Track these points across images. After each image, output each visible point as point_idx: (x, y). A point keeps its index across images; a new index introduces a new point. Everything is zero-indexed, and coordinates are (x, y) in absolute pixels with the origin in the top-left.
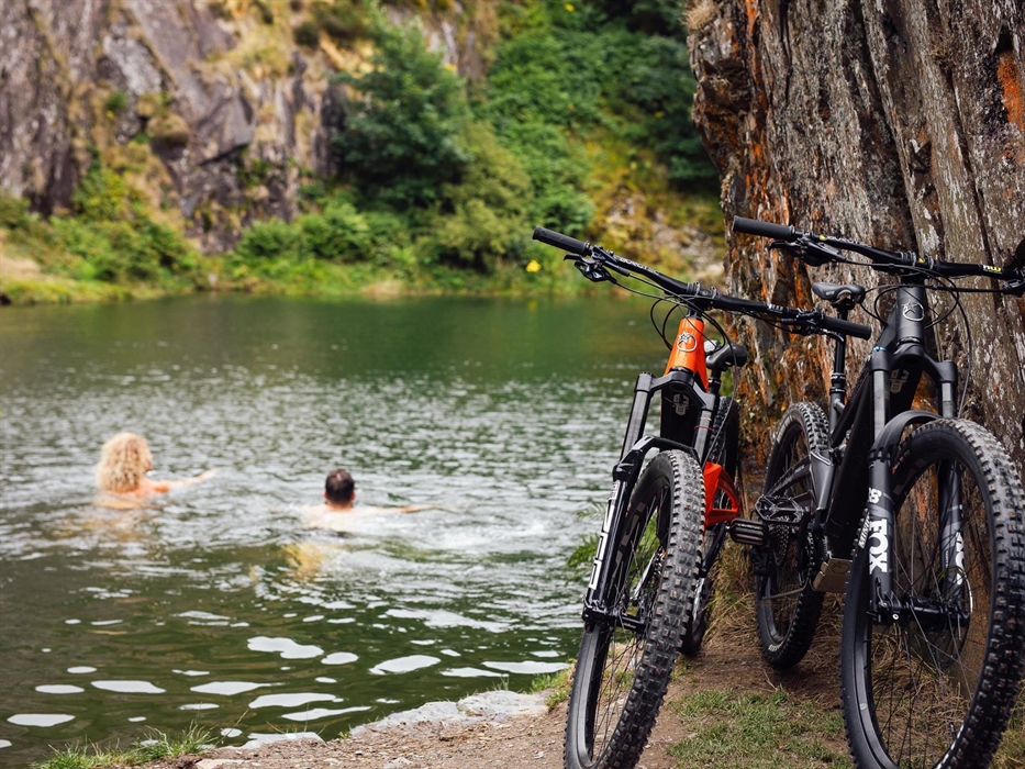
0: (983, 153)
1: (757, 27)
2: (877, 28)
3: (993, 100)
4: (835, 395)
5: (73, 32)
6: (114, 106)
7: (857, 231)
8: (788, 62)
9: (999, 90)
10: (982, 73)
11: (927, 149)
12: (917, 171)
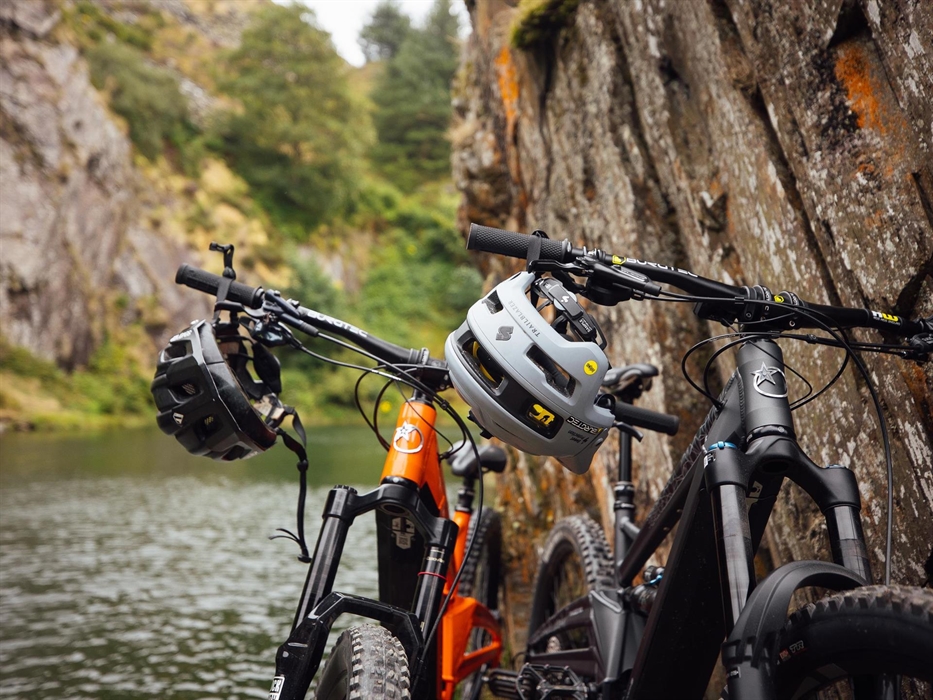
0: (824, 174)
1: (516, 126)
2: (652, 75)
3: (833, 104)
4: (621, 512)
5: (95, 256)
6: (121, 304)
7: (633, 315)
8: (548, 152)
9: (841, 90)
10: (811, 74)
11: (723, 201)
12: (711, 229)
